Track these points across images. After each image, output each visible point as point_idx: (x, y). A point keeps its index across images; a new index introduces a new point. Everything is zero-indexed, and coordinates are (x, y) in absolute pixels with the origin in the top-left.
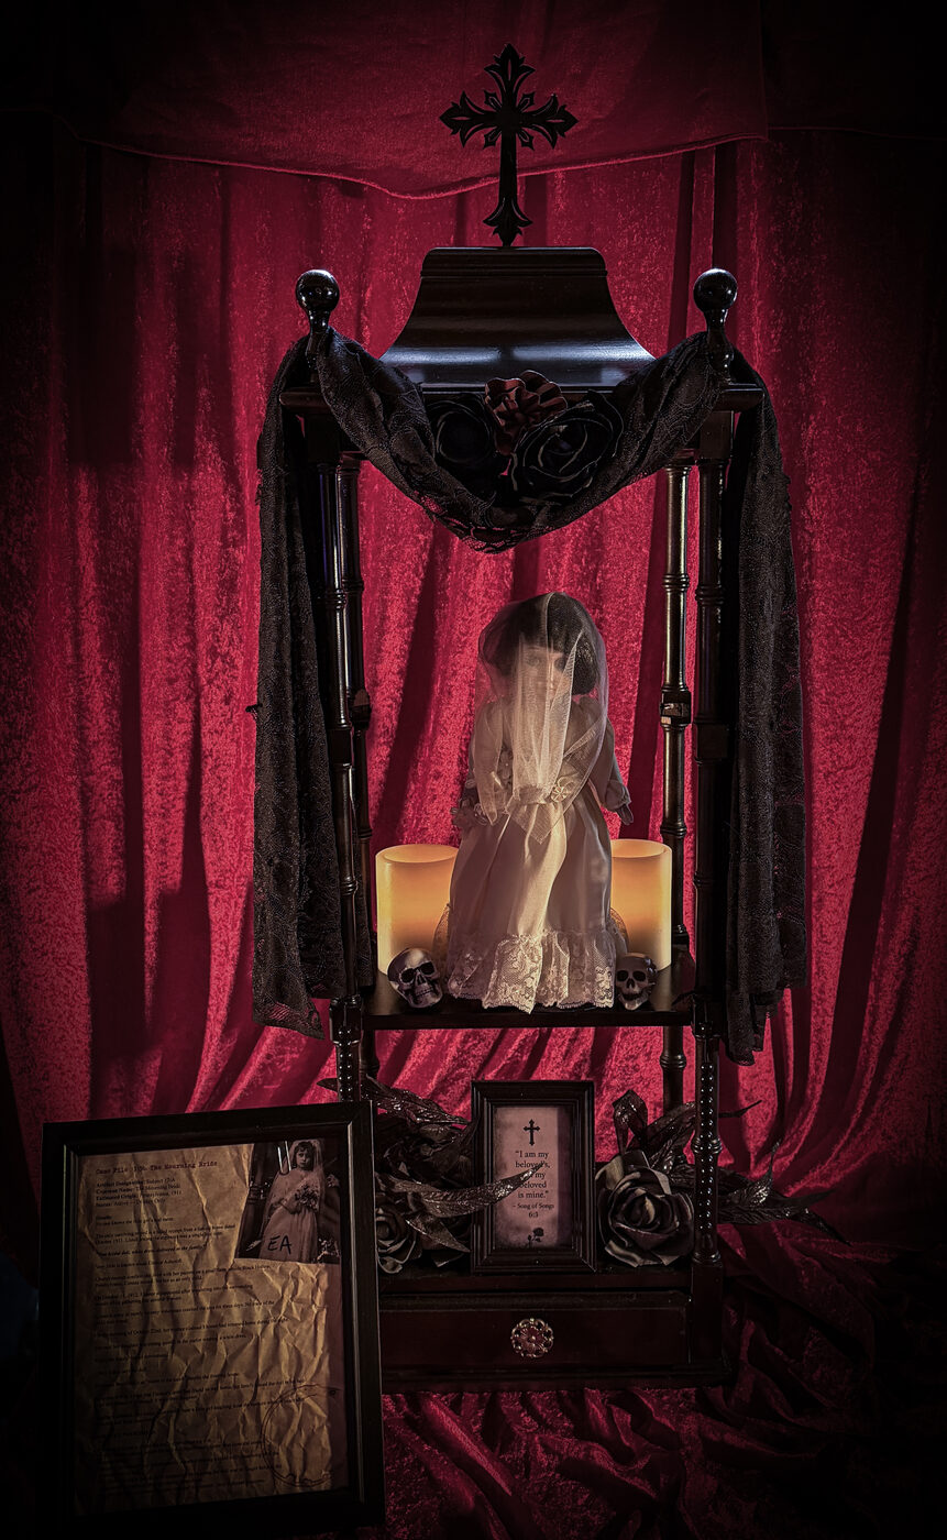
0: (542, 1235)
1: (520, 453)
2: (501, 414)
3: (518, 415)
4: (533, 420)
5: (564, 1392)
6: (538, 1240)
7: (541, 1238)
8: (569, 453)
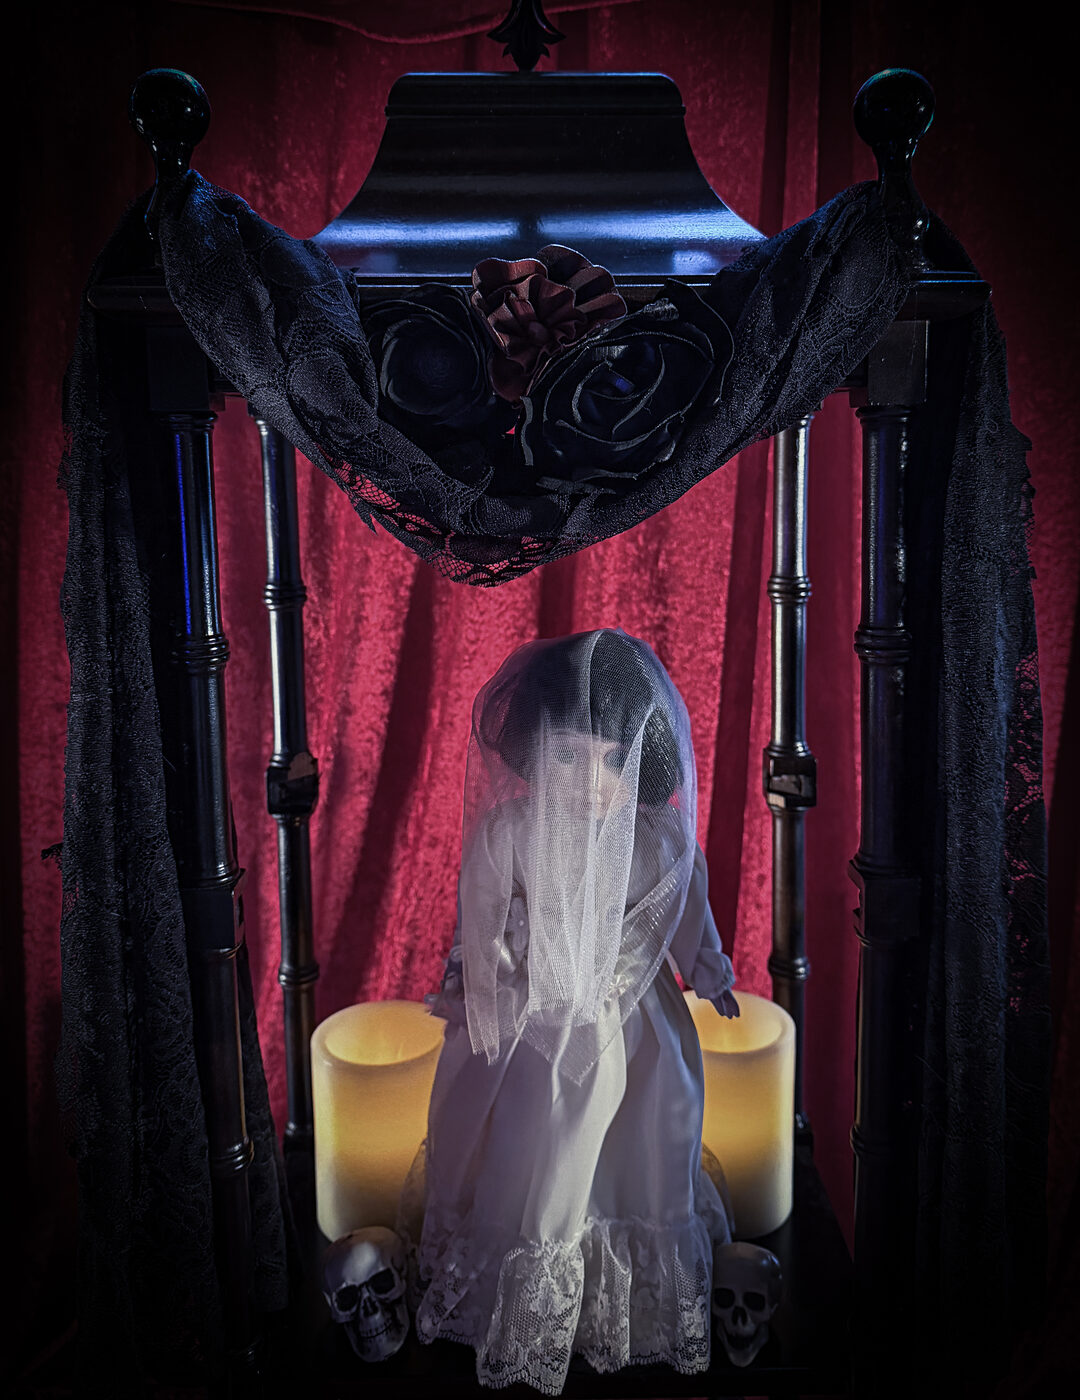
1: (537, 397)
2: (501, 325)
3: (536, 328)
4: (561, 335)
8: (630, 398)
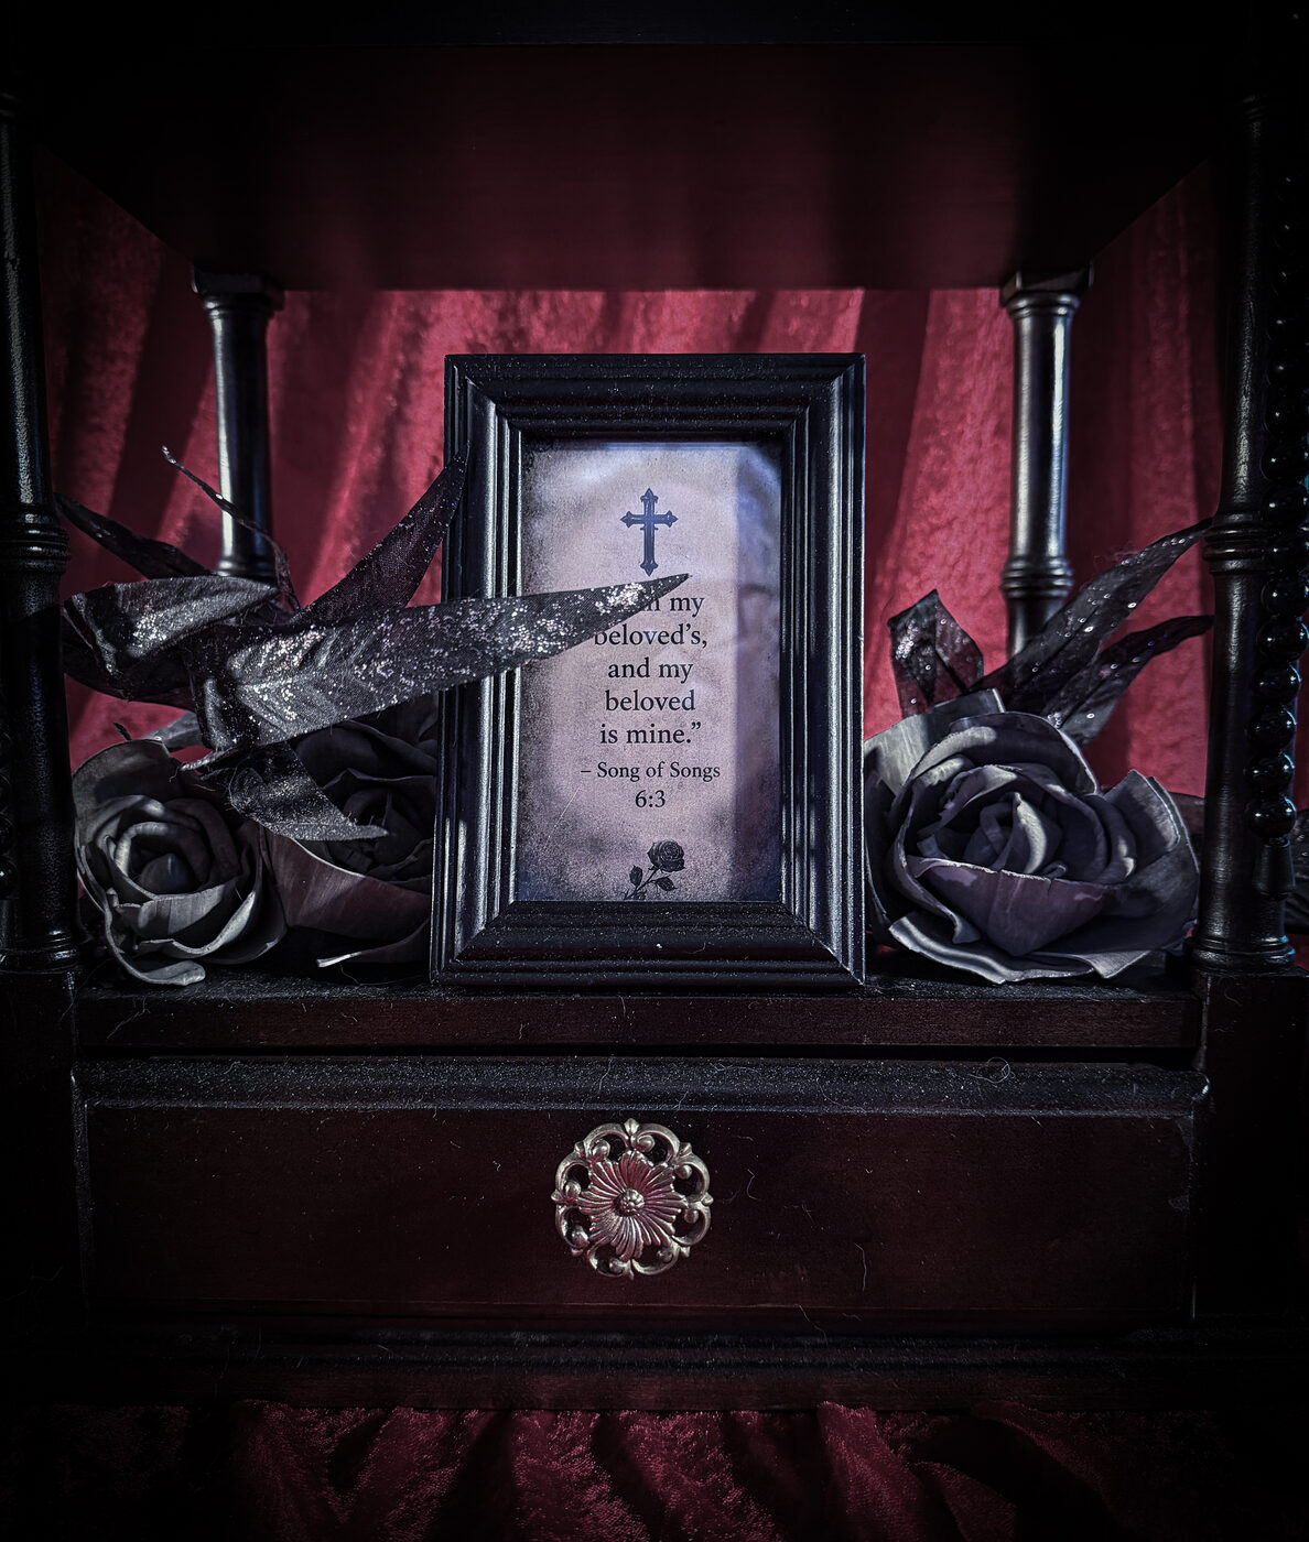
0: (679, 865)
5: (750, 1417)
6: (666, 884)
7: (675, 877)
